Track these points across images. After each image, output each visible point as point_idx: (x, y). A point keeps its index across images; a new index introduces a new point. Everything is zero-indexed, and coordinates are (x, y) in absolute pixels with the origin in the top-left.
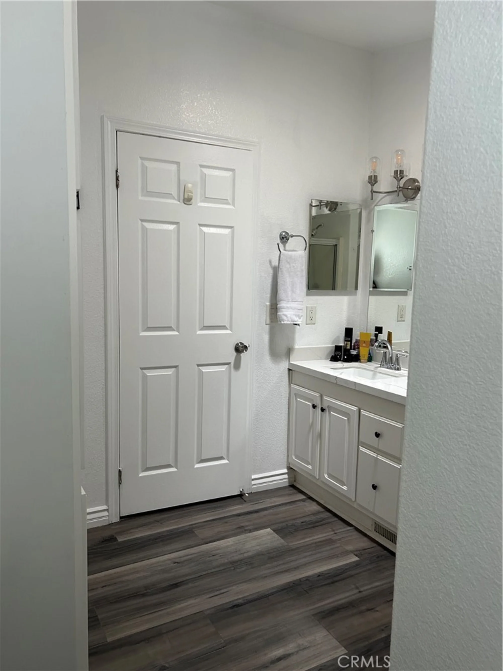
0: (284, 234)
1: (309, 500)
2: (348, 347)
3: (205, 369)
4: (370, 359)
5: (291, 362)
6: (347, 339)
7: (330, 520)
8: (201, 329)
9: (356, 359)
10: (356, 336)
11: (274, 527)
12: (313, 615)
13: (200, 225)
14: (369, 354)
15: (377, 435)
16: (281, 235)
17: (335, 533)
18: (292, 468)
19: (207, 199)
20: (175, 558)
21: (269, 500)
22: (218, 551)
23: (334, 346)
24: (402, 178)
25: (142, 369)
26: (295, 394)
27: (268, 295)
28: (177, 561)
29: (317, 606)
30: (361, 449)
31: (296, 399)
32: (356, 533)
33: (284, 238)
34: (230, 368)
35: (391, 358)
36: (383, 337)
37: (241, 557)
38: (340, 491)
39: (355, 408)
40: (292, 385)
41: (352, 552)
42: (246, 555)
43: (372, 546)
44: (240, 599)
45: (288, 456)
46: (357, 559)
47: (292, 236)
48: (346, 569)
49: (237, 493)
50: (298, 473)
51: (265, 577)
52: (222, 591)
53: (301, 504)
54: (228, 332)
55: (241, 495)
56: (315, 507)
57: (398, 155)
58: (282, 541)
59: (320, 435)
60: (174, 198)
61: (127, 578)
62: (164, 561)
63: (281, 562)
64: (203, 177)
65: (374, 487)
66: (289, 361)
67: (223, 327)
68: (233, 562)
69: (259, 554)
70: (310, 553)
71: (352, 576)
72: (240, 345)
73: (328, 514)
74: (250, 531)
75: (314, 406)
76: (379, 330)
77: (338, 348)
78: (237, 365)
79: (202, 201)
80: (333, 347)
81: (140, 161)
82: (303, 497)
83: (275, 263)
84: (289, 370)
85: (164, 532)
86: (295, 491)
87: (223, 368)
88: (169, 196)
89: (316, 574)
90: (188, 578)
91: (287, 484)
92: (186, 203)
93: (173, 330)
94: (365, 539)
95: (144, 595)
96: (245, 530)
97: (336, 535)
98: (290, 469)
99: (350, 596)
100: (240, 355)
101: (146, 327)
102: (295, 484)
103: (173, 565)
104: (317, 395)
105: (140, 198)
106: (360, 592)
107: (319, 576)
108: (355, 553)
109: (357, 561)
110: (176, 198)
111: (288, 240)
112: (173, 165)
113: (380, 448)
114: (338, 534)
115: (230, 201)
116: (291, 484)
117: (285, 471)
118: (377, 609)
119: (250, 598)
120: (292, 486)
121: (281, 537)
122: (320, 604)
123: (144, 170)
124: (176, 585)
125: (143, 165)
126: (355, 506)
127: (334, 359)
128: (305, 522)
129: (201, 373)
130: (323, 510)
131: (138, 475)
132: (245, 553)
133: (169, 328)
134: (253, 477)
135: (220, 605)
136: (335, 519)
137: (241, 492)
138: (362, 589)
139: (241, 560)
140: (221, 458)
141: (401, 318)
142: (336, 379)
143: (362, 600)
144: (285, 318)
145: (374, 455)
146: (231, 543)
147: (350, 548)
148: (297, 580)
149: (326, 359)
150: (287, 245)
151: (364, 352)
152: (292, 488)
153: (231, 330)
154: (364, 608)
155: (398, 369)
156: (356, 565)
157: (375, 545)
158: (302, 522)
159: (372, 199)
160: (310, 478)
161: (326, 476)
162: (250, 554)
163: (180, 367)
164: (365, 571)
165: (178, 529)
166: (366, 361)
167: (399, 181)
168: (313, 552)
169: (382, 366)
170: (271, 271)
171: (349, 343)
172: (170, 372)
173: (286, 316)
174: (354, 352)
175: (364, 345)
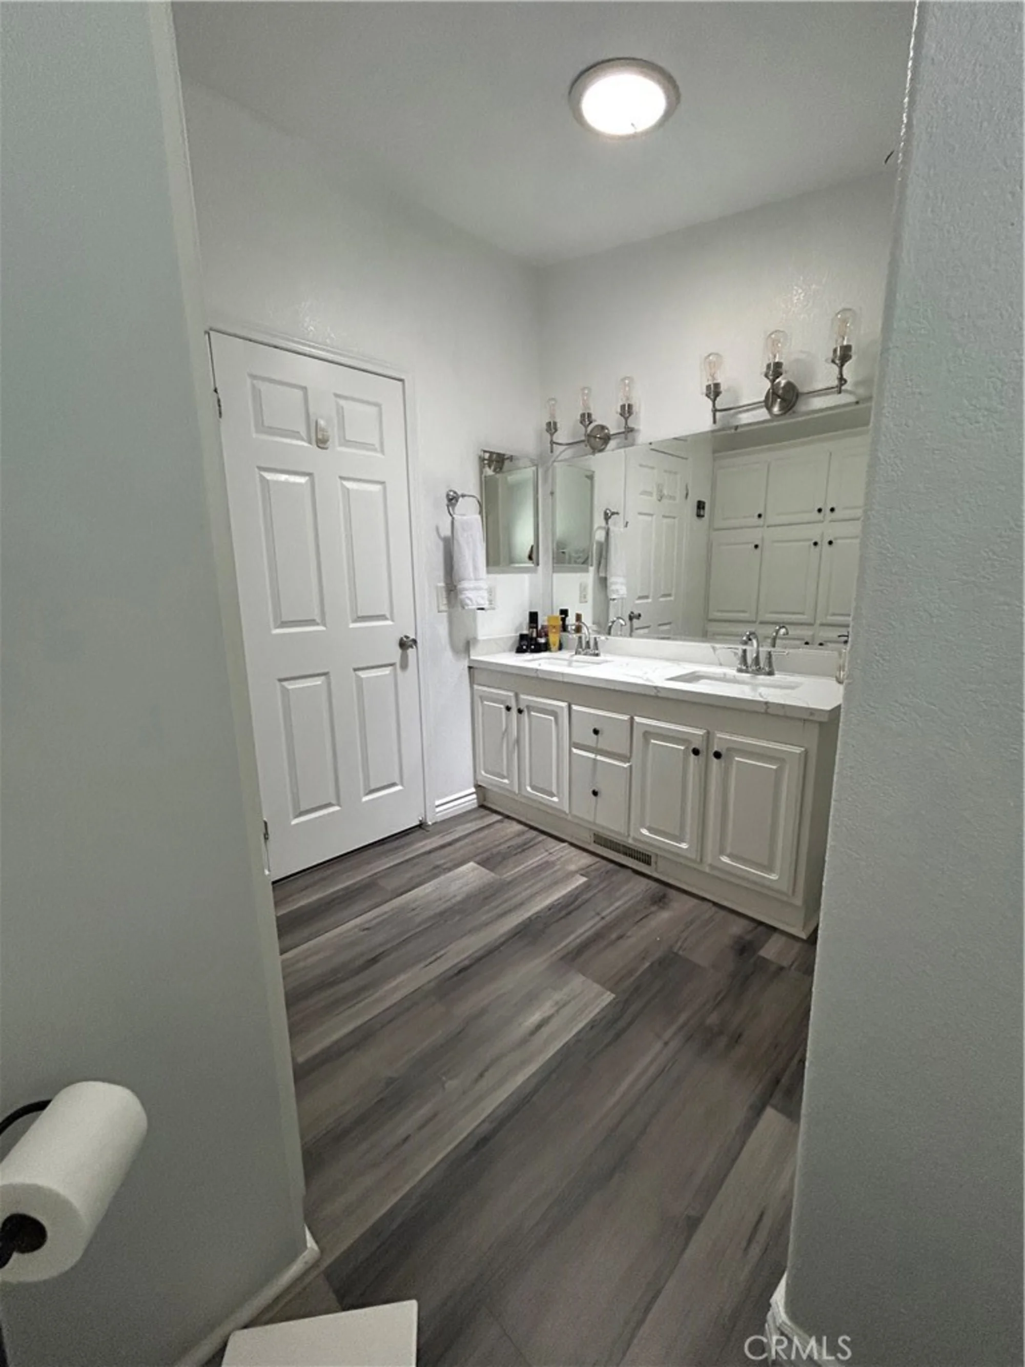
0: (452, 493)
1: (506, 820)
2: (534, 635)
3: (363, 674)
4: (560, 648)
5: (472, 657)
6: (532, 625)
7: (537, 840)
8: (355, 621)
9: (545, 648)
10: (542, 621)
11: (478, 859)
12: (562, 958)
13: (341, 478)
14: (560, 641)
15: (596, 732)
16: (448, 495)
17: (550, 854)
18: (480, 786)
19: (346, 443)
20: (361, 924)
21: (459, 828)
22: (417, 903)
23: (518, 634)
24: (589, 424)
25: (281, 680)
26: (481, 697)
27: (440, 572)
28: (367, 926)
29: (559, 947)
30: (575, 751)
31: (482, 702)
32: (573, 849)
33: (452, 500)
34: (395, 670)
35: (588, 643)
36: (571, 620)
37: (449, 904)
38: (549, 803)
39: (564, 704)
40: (476, 687)
41: (576, 872)
42: (453, 901)
43: (594, 862)
44: (465, 959)
45: (475, 771)
46: (584, 879)
47: (463, 496)
48: (579, 894)
49: (417, 823)
50: (488, 790)
51: (486, 924)
52: (438, 955)
53: (499, 826)
54: (389, 623)
55: (421, 826)
56: (518, 827)
57: (583, 394)
58: (493, 874)
59: (518, 741)
60: (302, 439)
61: (302, 964)
62: (349, 930)
63: (500, 901)
64: (340, 412)
65: (595, 793)
66: (469, 656)
67: (382, 617)
68: (442, 914)
69: (468, 898)
70: (530, 883)
71: (587, 901)
72: (405, 639)
73: (535, 833)
74: (450, 869)
75: (508, 709)
76: (564, 612)
77: (522, 637)
78: (404, 665)
79: (341, 445)
80: (516, 636)
81: (249, 380)
82: (499, 817)
83: (447, 532)
84: (470, 668)
85: (338, 891)
86: (487, 812)
87: (387, 671)
88: (295, 435)
89: (545, 908)
90: (389, 946)
91: (476, 806)
92: (320, 445)
93: (318, 624)
94: (585, 854)
95: (332, 984)
96: (444, 869)
97: (551, 855)
98: (478, 787)
99: (595, 925)
100: (406, 652)
101: (279, 623)
102: (486, 804)
103: (362, 933)
104: (511, 694)
105: (254, 435)
106: (603, 918)
107: (550, 909)
108: (582, 872)
109: (585, 883)
110: (305, 438)
111: (457, 501)
112: (296, 390)
113: (600, 746)
114: (554, 854)
115: (377, 446)
116: (480, 804)
117: (473, 790)
118: (629, 934)
119: (477, 955)
120: (482, 806)
121: (488, 869)
122: (563, 944)
123: (257, 395)
124: (374, 960)
125: (253, 386)
126: (569, 818)
127: (520, 650)
128: (512, 846)
129: (359, 679)
130: (526, 829)
131: (290, 823)
132: (451, 898)
133: (312, 622)
134: (437, 803)
135: (441, 974)
136: (544, 837)
137: (420, 821)
138: (604, 914)
139: (450, 909)
140: (393, 785)
141: (583, 599)
142: (536, 672)
143: (610, 927)
144: (468, 602)
145: (592, 756)
146: (430, 890)
147: (572, 867)
148: (527, 919)
149: (510, 650)
150: (457, 508)
151: (554, 638)
152: (482, 810)
153: (393, 620)
154: (614, 936)
155: (597, 655)
156: (587, 887)
157: (598, 859)
158: (509, 847)
159: (552, 452)
160: (507, 794)
161: (529, 789)
162: (459, 898)
163: (331, 674)
164: (599, 891)
165: (355, 884)
166: (557, 649)
167: (586, 427)
168: (533, 881)
169: (577, 653)
170: (441, 544)
171: (535, 630)
172: (318, 681)
173: (470, 599)
174: (542, 640)
175: (554, 630)
